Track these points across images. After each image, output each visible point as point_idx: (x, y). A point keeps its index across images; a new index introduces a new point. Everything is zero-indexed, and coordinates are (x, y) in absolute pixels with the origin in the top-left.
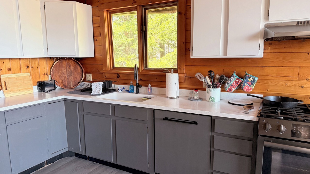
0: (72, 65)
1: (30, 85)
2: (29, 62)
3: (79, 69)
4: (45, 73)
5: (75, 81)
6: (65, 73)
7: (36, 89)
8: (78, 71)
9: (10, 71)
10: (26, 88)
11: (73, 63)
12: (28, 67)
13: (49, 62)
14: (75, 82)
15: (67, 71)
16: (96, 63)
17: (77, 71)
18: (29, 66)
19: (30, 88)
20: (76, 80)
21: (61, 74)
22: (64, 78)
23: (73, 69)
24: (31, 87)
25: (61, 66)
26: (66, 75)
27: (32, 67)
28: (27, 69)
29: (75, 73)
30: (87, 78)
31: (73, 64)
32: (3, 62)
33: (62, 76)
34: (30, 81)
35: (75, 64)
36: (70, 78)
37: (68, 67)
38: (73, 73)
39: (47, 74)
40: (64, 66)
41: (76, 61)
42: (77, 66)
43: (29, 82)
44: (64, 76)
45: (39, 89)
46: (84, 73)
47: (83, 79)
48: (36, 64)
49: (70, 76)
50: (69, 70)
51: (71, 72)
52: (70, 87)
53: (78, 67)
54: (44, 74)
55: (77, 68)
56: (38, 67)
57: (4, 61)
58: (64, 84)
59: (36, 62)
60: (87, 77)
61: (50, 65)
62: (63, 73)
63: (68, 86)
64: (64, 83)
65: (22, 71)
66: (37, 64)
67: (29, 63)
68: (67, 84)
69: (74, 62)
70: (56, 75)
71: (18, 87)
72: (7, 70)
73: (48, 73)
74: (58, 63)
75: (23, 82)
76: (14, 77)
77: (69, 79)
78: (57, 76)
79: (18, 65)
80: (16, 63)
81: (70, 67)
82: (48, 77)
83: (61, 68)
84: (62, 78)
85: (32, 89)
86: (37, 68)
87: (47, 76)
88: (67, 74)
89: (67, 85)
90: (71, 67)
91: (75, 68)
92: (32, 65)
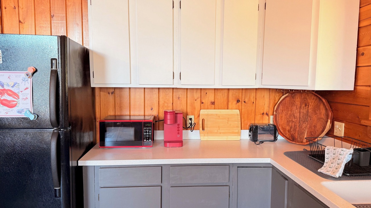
0: (311, 103)
1: (237, 127)
2: (241, 94)
3: (323, 111)
4: (265, 113)
5: (311, 132)
6: (297, 115)
7: (246, 135)
8: (320, 113)
9: (213, 106)
10: (230, 131)
11: (313, 99)
12: (238, 101)
13: (274, 95)
14: (312, 133)
15: (300, 112)
16: (355, 103)
17: (318, 114)
18: (241, 100)
19: (235, 133)
20: (314, 130)
21: (290, 115)
22: (293, 123)
23: (311, 110)
24: (237, 131)
25: (293, 104)
26: (299, 119)
27: (245, 102)
28: (237, 104)
29: (315, 117)
30: (335, 131)
31: (314, 100)
32: (206, 93)
33: (291, 120)
34: (236, 121)
35: (316, 101)
36: (304, 125)
37: (303, 105)
38: (310, 117)
39: (267, 114)
40: (297, 103)
41: (318, 95)
42: (319, 106)
43: (237, 123)
44: (294, 120)
45: (250, 135)
46: (329, 121)
47: (325, 130)
48: (252, 97)
49: (304, 121)
50: (305, 112)
51: (308, 115)
52: (301, 140)
53: (322, 106)
54: (263, 114)
55: (319, 109)
56: (253, 103)
57: (207, 91)
58: (292, 134)
59: (253, 94)
60: (335, 129)
61: (275, 101)
62: (294, 116)
63: (299, 139)
64: (293, 132)
65: (230, 106)
66: (253, 98)
67: (240, 95)
68: (296, 135)
69: (315, 97)
70: (281, 117)
71: (219, 129)
72: (209, 103)
73: (270, 113)
74: (288, 99)
75: (228, 123)
76: (217, 114)
77: (302, 127)
78: (283, 118)
79: (226, 98)
80: (222, 94)
81: (307, 107)
82: (269, 119)
83: (292, 106)
84: (291, 124)
85: (239, 134)
86: (252, 103)
87: (267, 117)
88: (300, 118)
89: (297, 138)
90: (309, 106)
91: (316, 109)
92: (245, 99)
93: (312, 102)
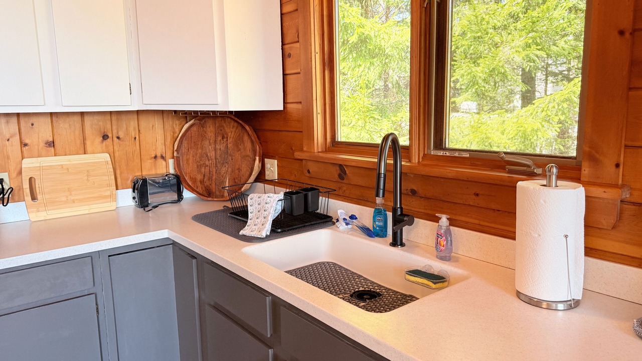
0: (230, 134)
1: (108, 187)
2: (109, 123)
3: (248, 145)
4: (159, 155)
5: (234, 179)
6: (212, 154)
7: (126, 198)
8: (245, 149)
9: (52, 149)
10: (96, 195)
11: (233, 127)
12: (105, 137)
13: (171, 123)
14: (236, 180)
15: (215, 150)
16: (287, 129)
17: (242, 150)
18: (110, 135)
19: (105, 197)
20: (238, 175)
21: (201, 156)
22: (207, 168)
23: (231, 145)
24: (108, 193)
25: (203, 137)
26: (214, 160)
27: (118, 138)
28: (102, 142)
29: (237, 156)
30: (267, 173)
31: (234, 129)
32: (32, 125)
33: (204, 164)
34: (106, 175)
35: (237, 130)
36: (224, 170)
37: (220, 138)
38: (231, 155)
39: (162, 157)
40: (209, 134)
41: (238, 120)
42: (243, 137)
43: (106, 178)
44: (207, 163)
45: (134, 198)
46: (257, 158)
47: (253, 173)
48: (131, 129)
49: (223, 164)
50: (222, 148)
51: (227, 152)
52: (222, 194)
53: (246, 138)
54: (156, 157)
55: (243, 141)
56: (135, 138)
57: (34, 120)
58: (207, 186)
59: (132, 123)
60: (266, 170)
61: (174, 133)
62: (207, 156)
63: (218, 193)
64: (207, 183)
65: (89, 148)
66: (134, 129)
67: (109, 126)
68: (213, 187)
69: (236, 124)
70: (188, 160)
71: (71, 195)
72: (42, 144)
73: (169, 154)
74: (194, 129)
75: (88, 180)
76: (62, 165)
77: (220, 173)
78: (191, 161)
79: (78, 132)
80: (70, 125)
81: (225, 140)
82: (167, 166)
83: (202, 140)
84: (203, 169)
85: (113, 198)
86: (133, 139)
87: (164, 163)
88: (216, 159)
89: (214, 191)
90: (227, 138)
91: (238, 142)
92: (118, 133)
93: (231, 130)
